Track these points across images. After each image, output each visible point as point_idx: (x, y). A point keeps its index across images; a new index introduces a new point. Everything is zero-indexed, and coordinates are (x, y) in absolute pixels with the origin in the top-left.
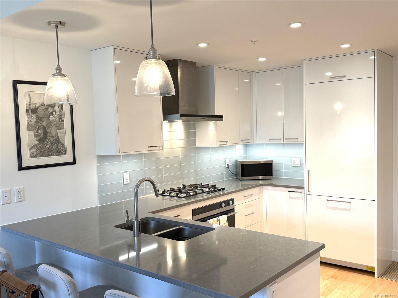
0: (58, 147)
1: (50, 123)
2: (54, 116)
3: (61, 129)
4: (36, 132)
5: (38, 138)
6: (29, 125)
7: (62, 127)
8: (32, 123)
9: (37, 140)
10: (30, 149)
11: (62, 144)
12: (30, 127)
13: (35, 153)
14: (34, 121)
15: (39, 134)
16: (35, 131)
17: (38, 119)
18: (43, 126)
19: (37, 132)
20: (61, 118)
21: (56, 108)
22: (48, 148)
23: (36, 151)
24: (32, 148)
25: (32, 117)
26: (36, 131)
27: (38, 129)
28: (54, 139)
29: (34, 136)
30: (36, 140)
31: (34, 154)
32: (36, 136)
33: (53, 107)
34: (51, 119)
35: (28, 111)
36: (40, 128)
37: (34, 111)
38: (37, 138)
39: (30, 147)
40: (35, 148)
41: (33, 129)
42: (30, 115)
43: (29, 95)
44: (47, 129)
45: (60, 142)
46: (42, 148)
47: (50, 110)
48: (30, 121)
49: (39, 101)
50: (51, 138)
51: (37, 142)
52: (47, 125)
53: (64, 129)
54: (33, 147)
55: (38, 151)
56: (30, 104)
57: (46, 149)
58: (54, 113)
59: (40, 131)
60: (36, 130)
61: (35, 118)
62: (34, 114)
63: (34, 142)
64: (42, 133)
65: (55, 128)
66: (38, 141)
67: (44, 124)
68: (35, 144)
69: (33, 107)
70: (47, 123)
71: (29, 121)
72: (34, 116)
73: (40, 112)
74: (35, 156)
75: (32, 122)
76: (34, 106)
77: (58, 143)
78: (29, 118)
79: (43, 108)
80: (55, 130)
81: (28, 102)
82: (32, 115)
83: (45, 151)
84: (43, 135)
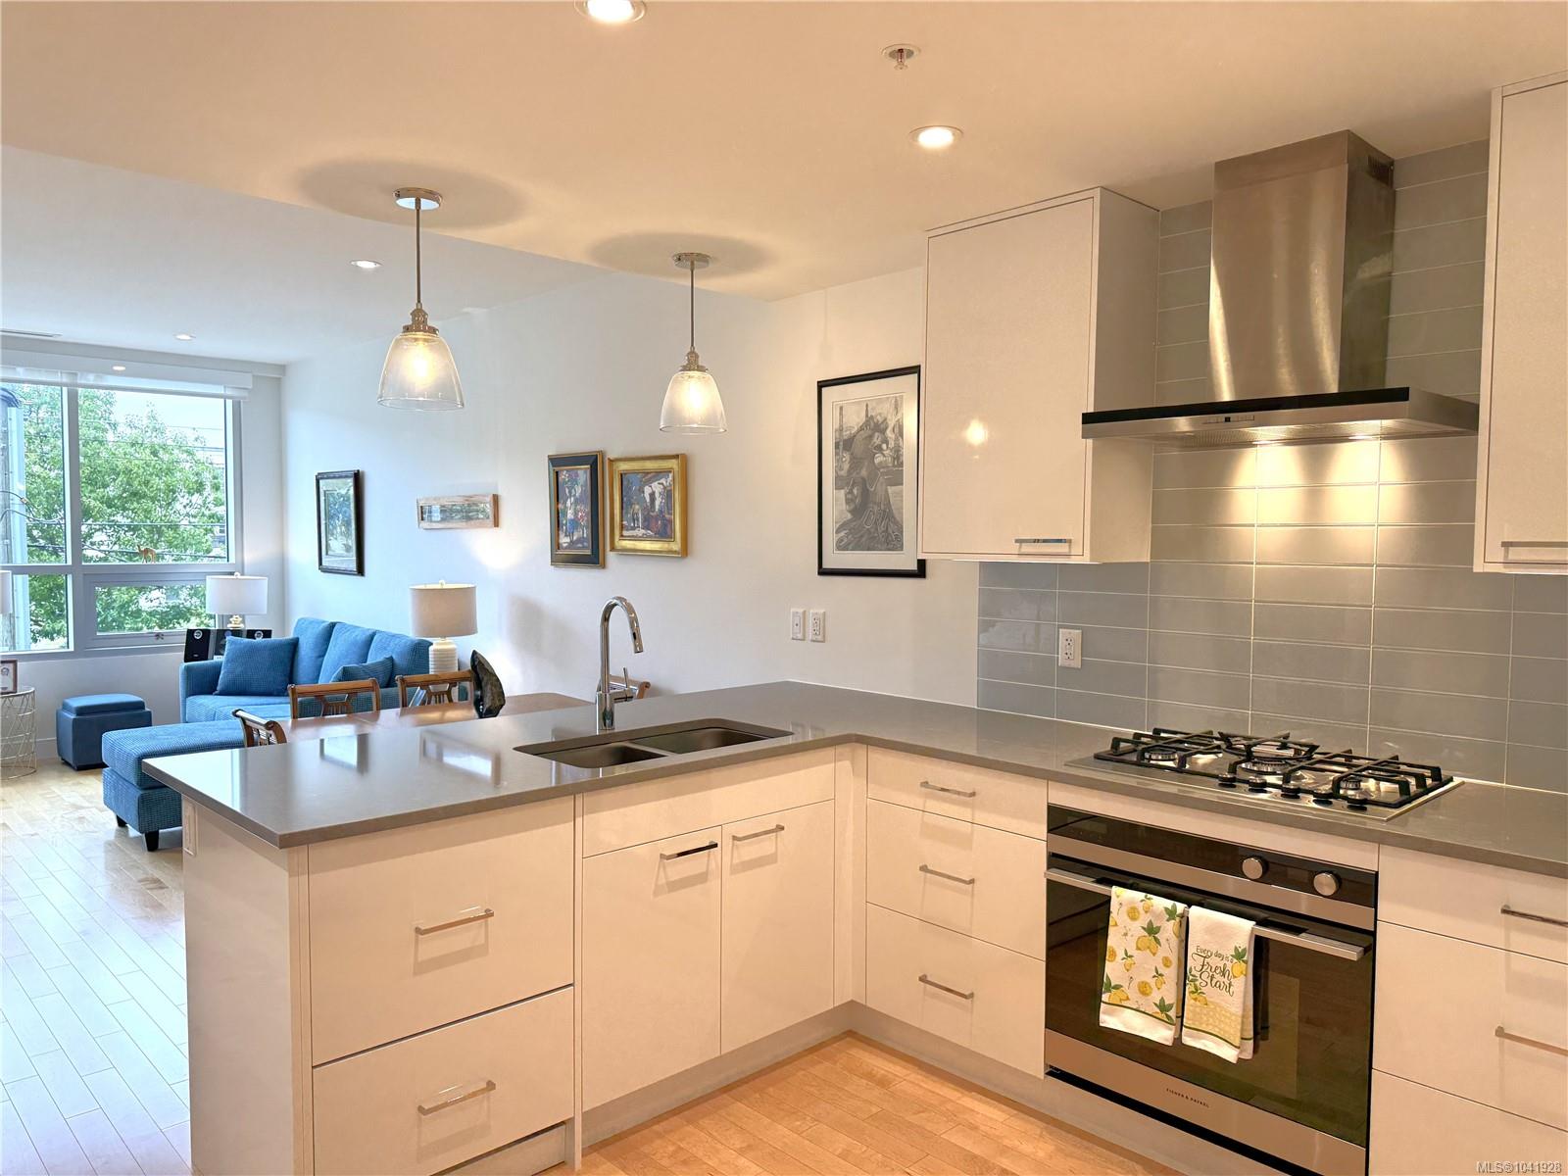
0: (887, 529)
1: (875, 469)
2: (883, 453)
5: (852, 506)
9: (850, 512)
10: (837, 532)
11: (895, 523)
13: (845, 540)
14: (846, 466)
15: (854, 498)
16: (847, 489)
17: (854, 462)
19: (851, 492)
20: (899, 458)
21: (889, 433)
22: (868, 530)
23: (847, 535)
24: (841, 529)
26: (849, 490)
27: (852, 485)
28: (881, 510)
29: (846, 502)
30: (848, 512)
31: (843, 543)
32: (848, 501)
33: (883, 431)
34: (877, 461)
35: (837, 446)
36: (856, 483)
38: (849, 506)
39: (839, 525)
40: (845, 529)
41: (844, 484)
43: (841, 408)
44: (867, 486)
45: (894, 517)
46: (857, 531)
47: (877, 440)
49: (858, 420)
50: (876, 508)
51: (849, 516)
52: (868, 475)
53: (902, 484)
54: (843, 526)
55: (850, 536)
56: (841, 430)
57: (864, 533)
58: (884, 446)
59: (855, 491)
60: (849, 488)
61: (848, 460)
64: (860, 495)
65: (884, 484)
66: (852, 514)
67: (864, 473)
68: (845, 520)
69: (846, 434)
70: (868, 472)
71: (838, 468)
72: (847, 456)
73: (857, 446)
74: (845, 548)
76: (848, 432)
77: (889, 520)
78: (838, 461)
79: (865, 436)
80: (884, 489)
81: (838, 425)
83: (862, 536)
84: (860, 500)
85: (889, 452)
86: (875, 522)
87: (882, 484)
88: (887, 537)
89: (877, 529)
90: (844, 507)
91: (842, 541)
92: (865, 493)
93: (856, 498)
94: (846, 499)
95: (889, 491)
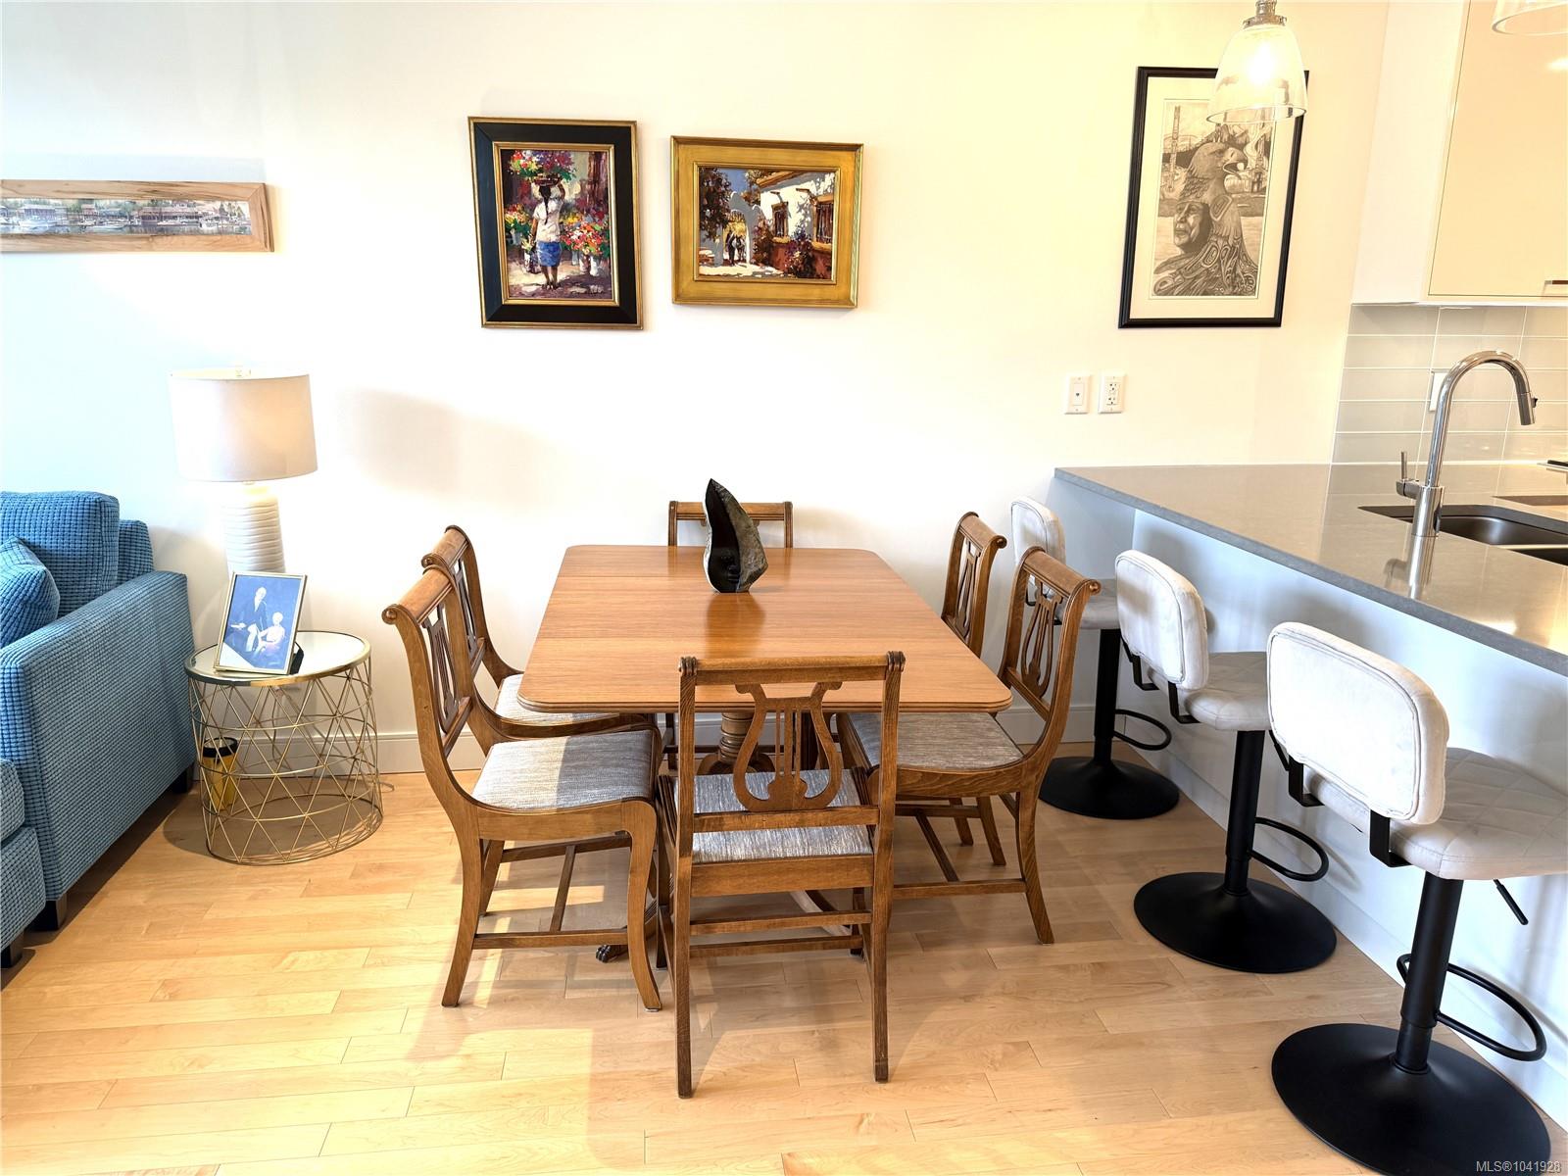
0: (1235, 269)
1: (1224, 197)
2: (1240, 174)
3: (1252, 216)
4: (1181, 222)
5: (1185, 239)
6: (1163, 200)
7: (1256, 210)
8: (1172, 195)
9: (1183, 246)
10: (1158, 271)
11: (1248, 261)
12: (1165, 207)
13: (1170, 283)
15: (1188, 229)
16: (1177, 217)
17: (1192, 183)
18: (1203, 204)
19: (1184, 221)
20: (1259, 182)
21: (1249, 150)
22: (1207, 269)
23: (1174, 275)
24: (1164, 269)
25: (1176, 177)
26: (1181, 219)
27: (1186, 212)
28: (1228, 245)
29: (1175, 234)
30: (1179, 246)
31: (1166, 286)
32: (1178, 233)
33: (1241, 147)
34: (1228, 183)
35: (1166, 158)
36: (1193, 210)
37: (1185, 158)
38: (1180, 239)
39: (1159, 263)
40: (1171, 268)
41: (1174, 211)
42: (1172, 170)
44: (1211, 215)
45: (1245, 255)
46: (1190, 270)
47: (1231, 156)
48: (1170, 187)
49: (1203, 128)
50: (1220, 242)
51: (1179, 252)
52: (1214, 200)
53: (1263, 215)
54: (1167, 264)
55: (1179, 277)
56: (1174, 137)
57: (1200, 274)
58: (1241, 166)
59: (1191, 220)
60: (1182, 215)
62: (1183, 170)
63: (1169, 251)
64: (1198, 225)
65: (1236, 213)
66: (1183, 249)
67: (1207, 197)
68: (1172, 256)
69: (1183, 146)
70: (1213, 197)
71: (1166, 187)
73: (1201, 163)
74: (1168, 292)
75: (1173, 191)
76: (1187, 142)
77: (1239, 258)
78: (1166, 179)
79: (1211, 151)
80: (1235, 219)
81: (1170, 131)
82: (1177, 172)
83: (1196, 278)
84: (1197, 232)
85: (1246, 173)
86: (1219, 261)
87: (1232, 213)
88: (1234, 280)
89: (1220, 269)
90: (1172, 238)
91: (1165, 282)
92: (1207, 225)
93: (1192, 229)
94: (1175, 230)
95: (1243, 223)
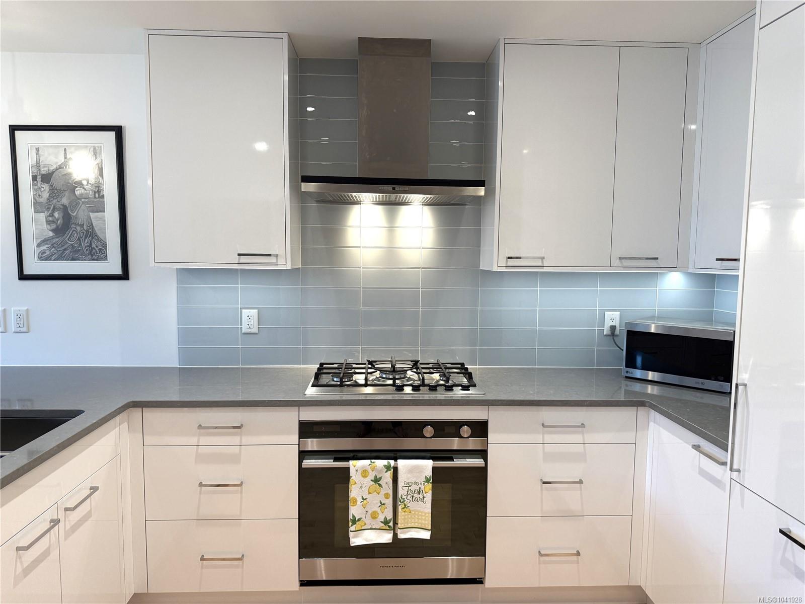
0: (91, 244)
1: (76, 200)
2: (84, 187)
3: (98, 212)
4: (50, 216)
5: (54, 226)
6: (36, 203)
7: (100, 208)
9: (53, 231)
10: (39, 245)
11: (99, 240)
12: (38, 207)
13: (48, 253)
14: (46, 195)
15: (55, 220)
16: (47, 214)
18: (63, 205)
19: (52, 215)
20: (99, 192)
22: (72, 245)
23: (50, 248)
24: (43, 244)
25: (42, 189)
26: (50, 214)
27: (52, 210)
28: (84, 230)
29: (47, 223)
30: (50, 231)
31: (46, 254)
32: (48, 222)
34: (77, 193)
35: (34, 178)
36: (56, 209)
38: (51, 226)
39: (39, 241)
40: (47, 244)
41: (44, 209)
42: (39, 185)
43: (37, 149)
44: (70, 212)
45: (97, 236)
46: (60, 245)
48: (39, 195)
49: (56, 161)
50: (78, 228)
52: (70, 203)
53: (104, 212)
54: (45, 241)
55: (53, 250)
56: (38, 166)
57: (68, 247)
58: (84, 182)
59: (56, 215)
60: (50, 212)
64: (61, 218)
65: (86, 210)
67: (65, 201)
68: (47, 237)
69: (44, 171)
70: (69, 201)
72: (45, 187)
73: (58, 180)
74: (48, 258)
75: (42, 197)
76: (46, 169)
77: (93, 238)
78: (36, 190)
79: (64, 174)
80: (86, 214)
81: (34, 162)
83: (65, 249)
84: (62, 222)
85: (89, 186)
86: (79, 239)
87: (84, 211)
88: (91, 251)
89: (80, 244)
90: (45, 226)
91: (45, 253)
92: (67, 217)
93: (58, 220)
94: (47, 221)
95: (91, 216)
